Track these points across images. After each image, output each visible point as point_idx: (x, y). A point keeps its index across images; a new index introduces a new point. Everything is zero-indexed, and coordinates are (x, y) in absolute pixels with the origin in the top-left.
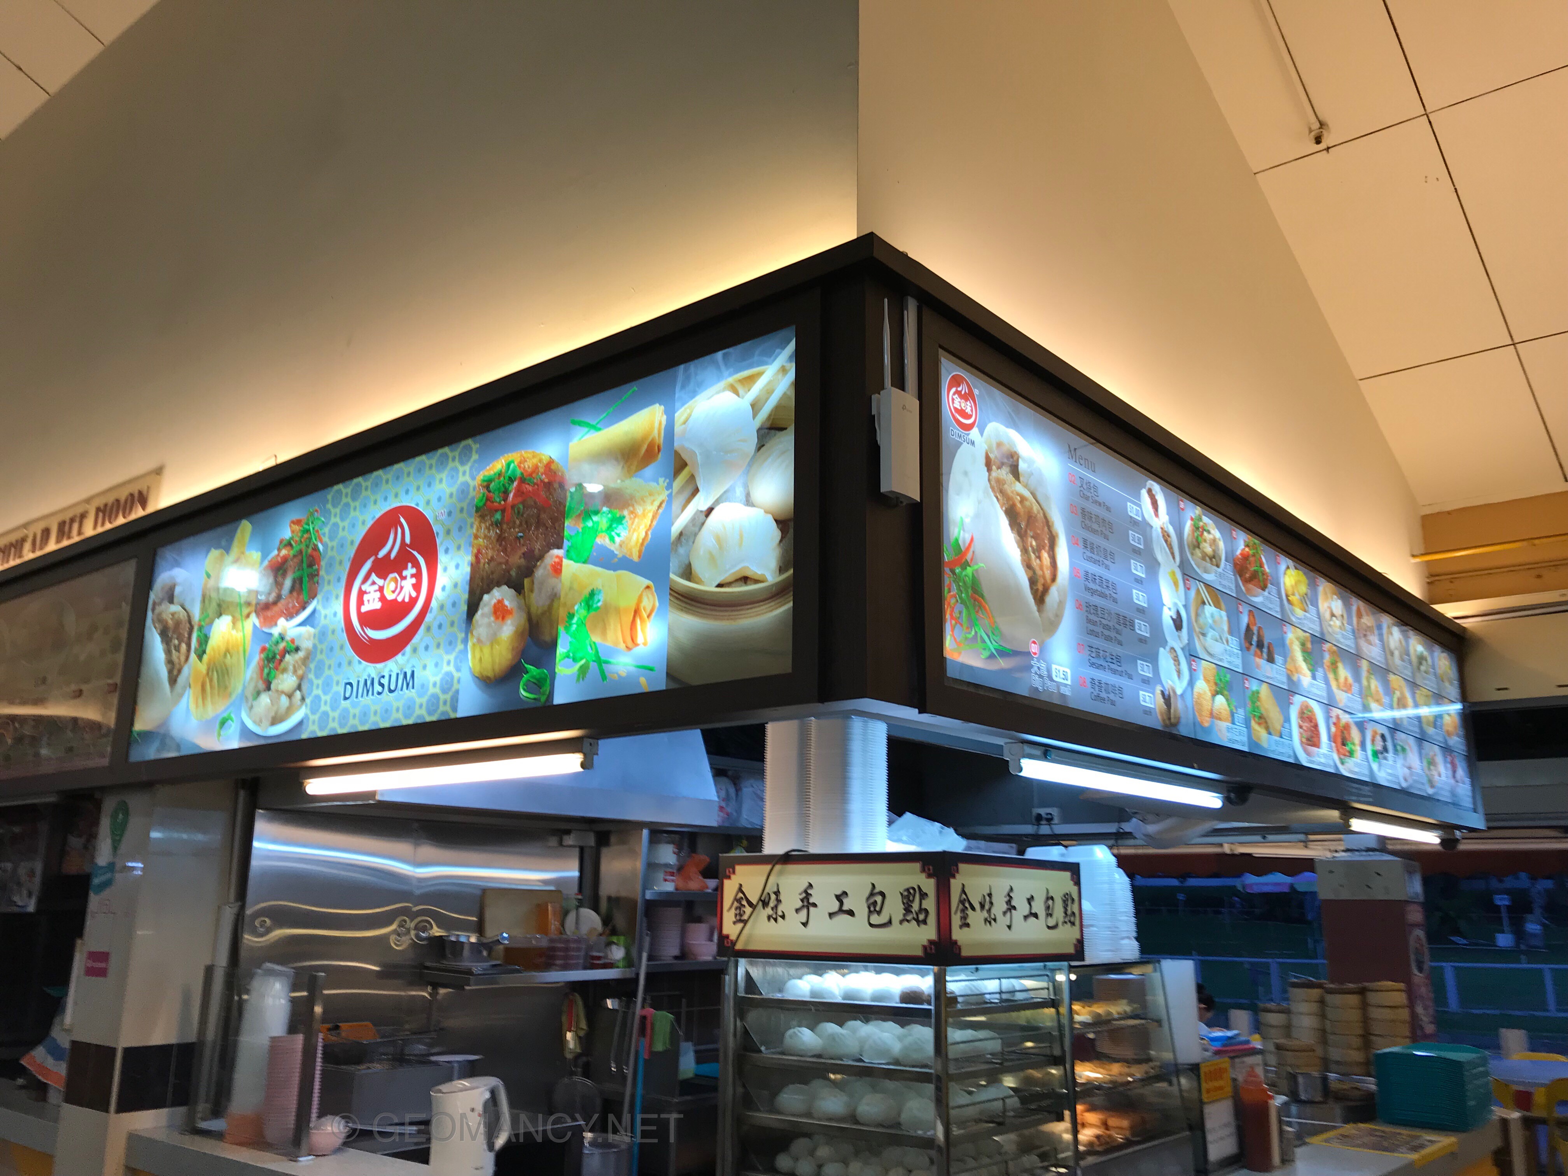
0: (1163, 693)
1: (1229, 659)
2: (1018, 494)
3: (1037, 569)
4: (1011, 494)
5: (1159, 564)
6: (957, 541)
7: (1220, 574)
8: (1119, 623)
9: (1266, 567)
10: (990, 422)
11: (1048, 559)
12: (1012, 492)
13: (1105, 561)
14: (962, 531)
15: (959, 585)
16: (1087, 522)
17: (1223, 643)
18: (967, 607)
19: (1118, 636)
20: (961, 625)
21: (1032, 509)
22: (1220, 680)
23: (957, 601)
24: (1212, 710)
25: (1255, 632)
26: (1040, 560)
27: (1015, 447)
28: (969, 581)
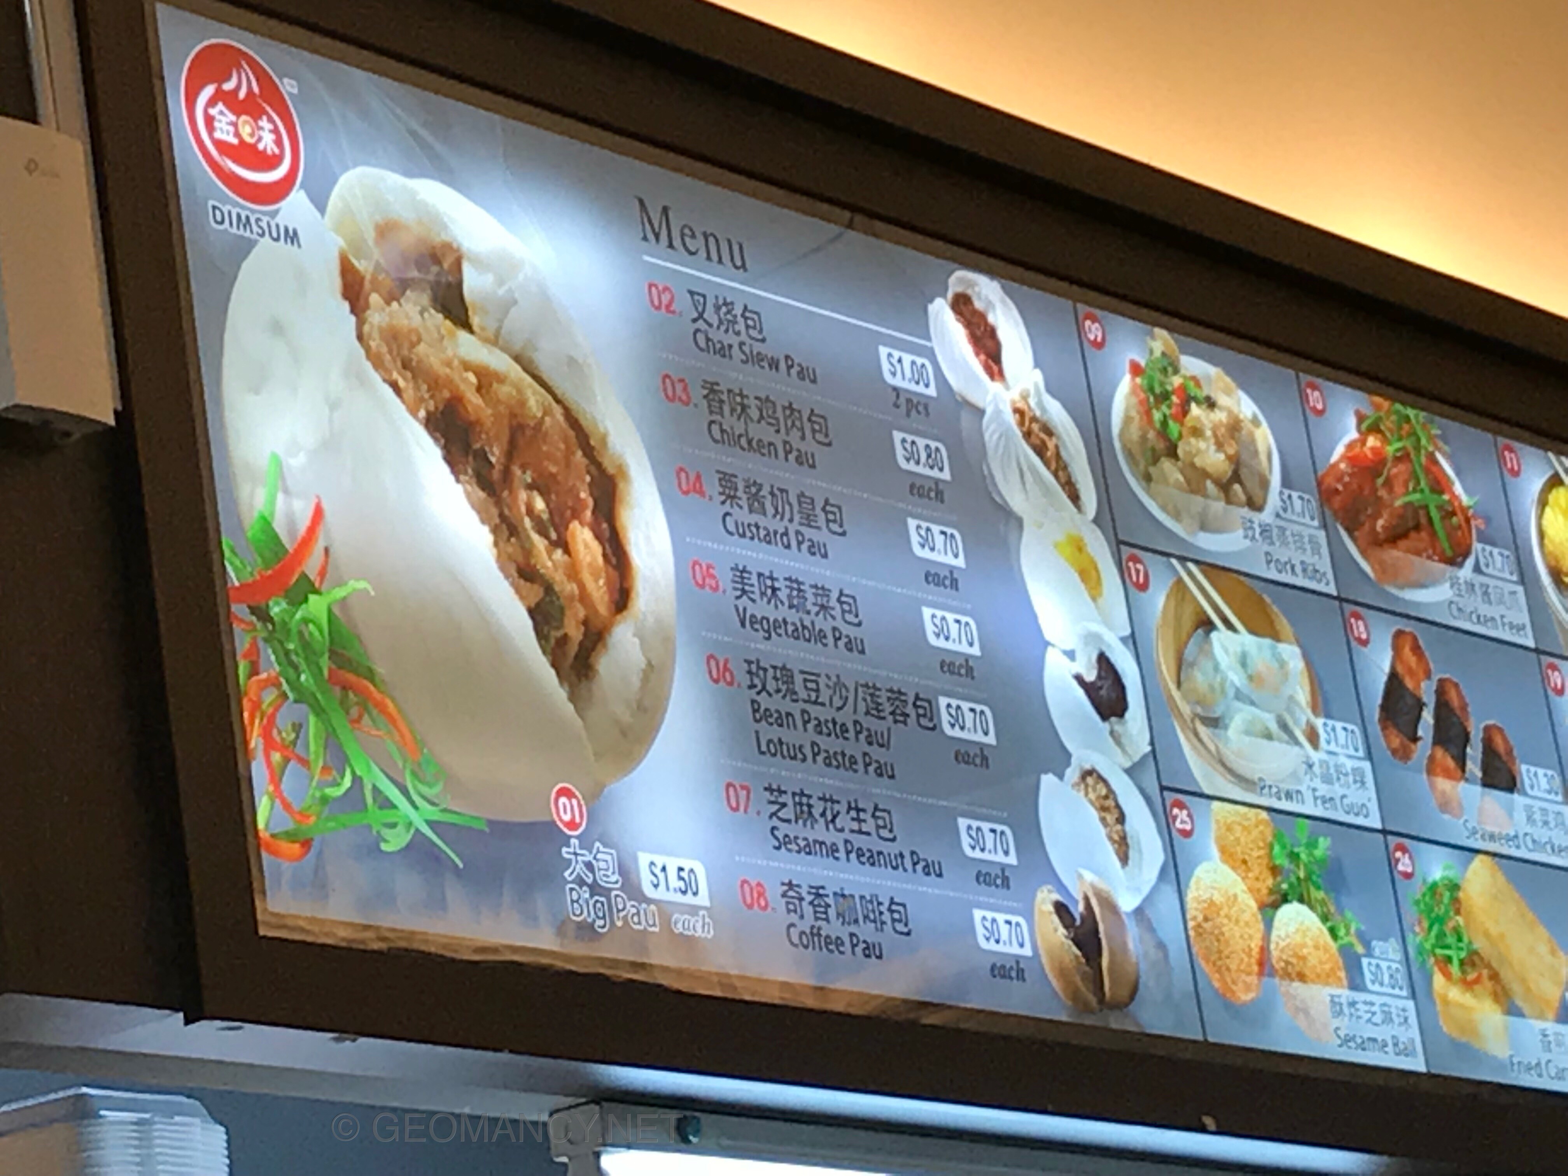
0: (1061, 909)
1: (1323, 790)
2: (467, 366)
3: (559, 579)
4: (444, 371)
5: (1020, 522)
6: (267, 525)
7: (1265, 530)
8: (875, 711)
9: (1458, 489)
10: (346, 169)
11: (596, 548)
12: (449, 364)
13: (808, 532)
14: (280, 497)
15: (287, 653)
16: (729, 421)
17: (1297, 743)
18: (319, 711)
19: (875, 752)
20: (304, 762)
21: (523, 403)
22: (1294, 857)
23: (284, 696)
24: (1264, 950)
25: (1429, 698)
26: (567, 551)
27: (445, 227)
28: (318, 635)
